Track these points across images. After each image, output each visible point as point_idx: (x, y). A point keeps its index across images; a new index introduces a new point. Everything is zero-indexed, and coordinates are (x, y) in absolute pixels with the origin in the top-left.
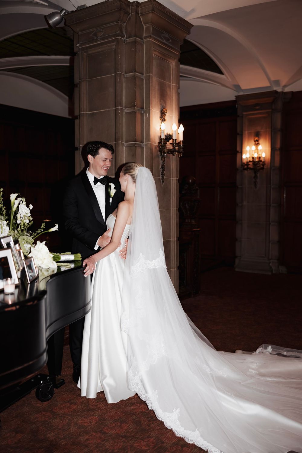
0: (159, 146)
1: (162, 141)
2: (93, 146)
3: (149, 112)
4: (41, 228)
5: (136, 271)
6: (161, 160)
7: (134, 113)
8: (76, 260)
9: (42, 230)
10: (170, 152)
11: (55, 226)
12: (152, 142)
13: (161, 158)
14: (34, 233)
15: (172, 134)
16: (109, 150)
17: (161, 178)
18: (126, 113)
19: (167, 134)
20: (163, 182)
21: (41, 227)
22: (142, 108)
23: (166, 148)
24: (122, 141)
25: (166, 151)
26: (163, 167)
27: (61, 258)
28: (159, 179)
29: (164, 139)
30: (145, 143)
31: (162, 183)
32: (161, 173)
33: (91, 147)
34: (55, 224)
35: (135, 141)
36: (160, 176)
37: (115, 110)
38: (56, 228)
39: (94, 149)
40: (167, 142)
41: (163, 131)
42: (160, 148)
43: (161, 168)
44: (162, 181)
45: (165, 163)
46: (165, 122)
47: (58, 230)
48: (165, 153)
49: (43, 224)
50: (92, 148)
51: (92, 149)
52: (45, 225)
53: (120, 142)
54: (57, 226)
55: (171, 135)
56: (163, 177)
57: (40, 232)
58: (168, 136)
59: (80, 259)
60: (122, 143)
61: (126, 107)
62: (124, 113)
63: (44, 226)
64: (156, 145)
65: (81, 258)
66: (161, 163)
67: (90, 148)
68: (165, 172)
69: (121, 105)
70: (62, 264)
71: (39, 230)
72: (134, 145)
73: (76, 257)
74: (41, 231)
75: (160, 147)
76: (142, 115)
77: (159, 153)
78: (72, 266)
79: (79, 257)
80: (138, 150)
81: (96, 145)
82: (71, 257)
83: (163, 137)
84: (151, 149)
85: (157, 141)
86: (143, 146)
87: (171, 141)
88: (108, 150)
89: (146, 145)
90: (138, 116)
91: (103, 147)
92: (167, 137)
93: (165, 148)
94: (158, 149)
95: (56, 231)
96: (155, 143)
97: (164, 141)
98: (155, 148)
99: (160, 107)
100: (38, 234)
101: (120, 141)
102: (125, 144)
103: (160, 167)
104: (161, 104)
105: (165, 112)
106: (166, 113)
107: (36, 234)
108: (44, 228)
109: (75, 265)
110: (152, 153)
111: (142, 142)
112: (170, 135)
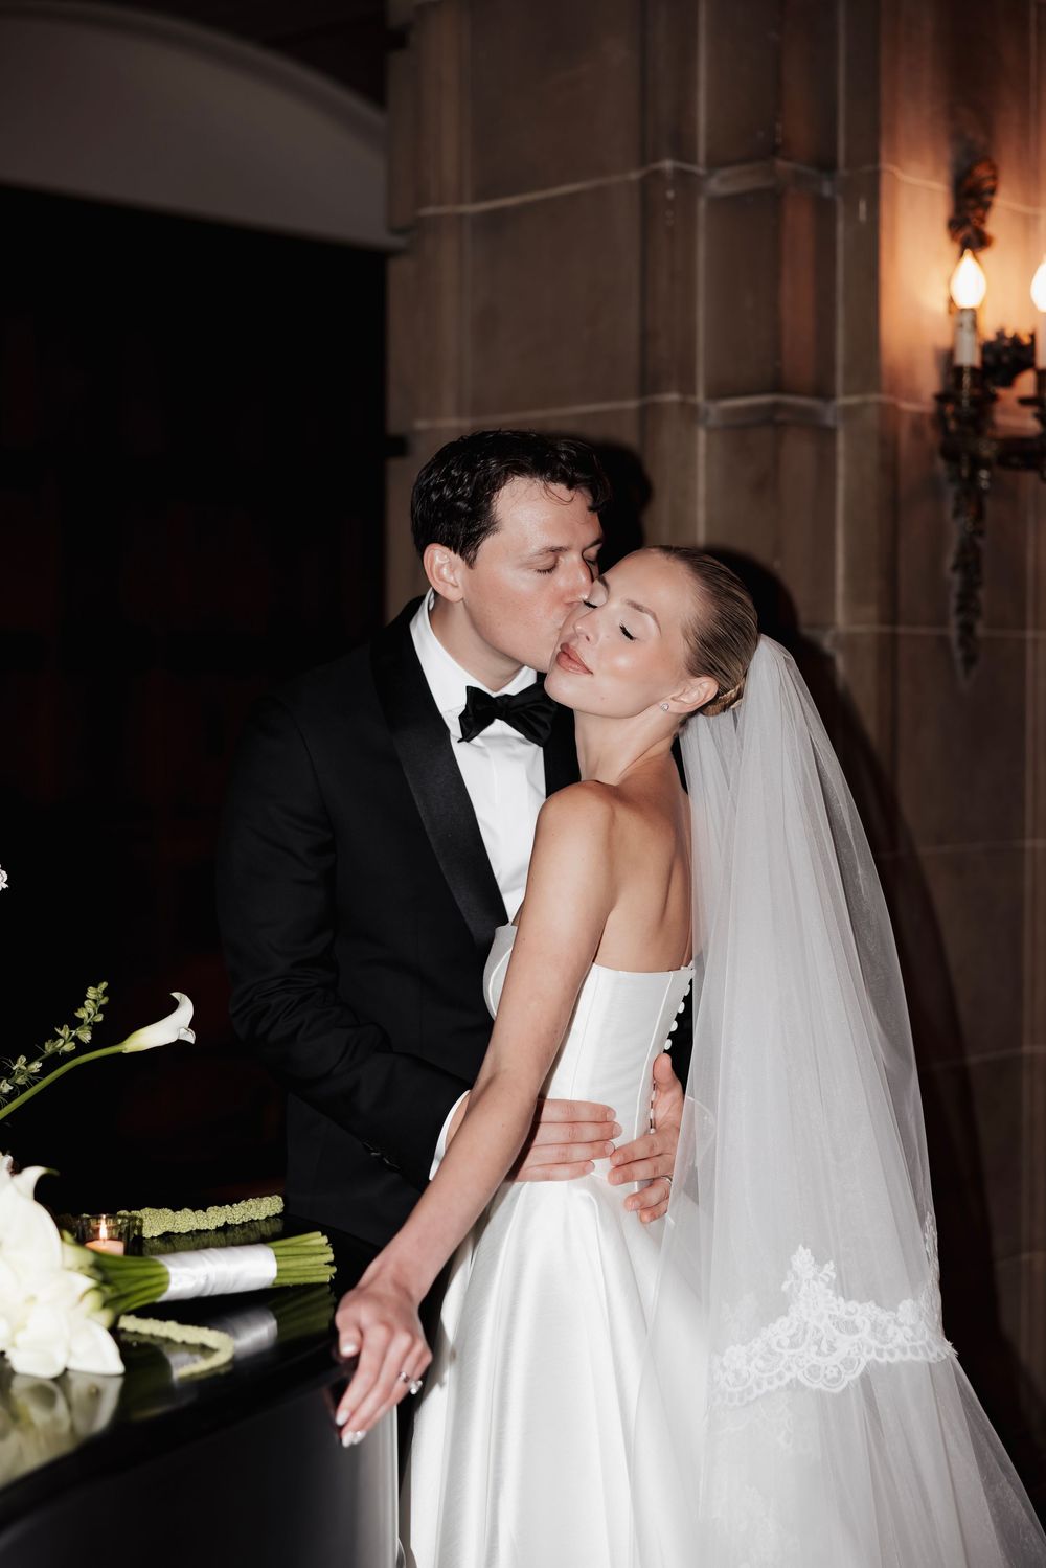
0: (940, 419)
1: (959, 384)
2: (447, 474)
3: (870, 189)
4: (77, 1023)
5: (770, 1383)
6: (957, 513)
7: (769, 201)
8: (287, 1281)
9: (86, 1037)
10: (1015, 460)
11: (174, 1005)
12: (892, 391)
13: (957, 499)
14: (23, 1059)
15: (1033, 336)
16: (570, 487)
17: (953, 632)
18: (717, 202)
19: (1001, 335)
20: (970, 661)
21: (81, 1014)
22: (827, 165)
23: (989, 431)
24: (688, 388)
25: (987, 450)
26: (969, 562)
27: (173, 1280)
28: (943, 641)
29: (973, 370)
30: (842, 400)
31: (960, 669)
32: (953, 603)
33: (438, 488)
34: (176, 995)
35: (777, 387)
36: (942, 621)
37: (645, 185)
38: (174, 1027)
39: (460, 498)
40: (1002, 392)
41: (967, 319)
42: (946, 431)
43: (955, 568)
44: (958, 654)
45: (981, 533)
46: (987, 255)
47: (191, 1038)
48: (987, 465)
49: (91, 993)
50: (447, 492)
51: (442, 497)
52: (104, 1001)
53: (673, 397)
54: (186, 1010)
55: (1026, 340)
56: (967, 629)
57: (70, 1047)
58: (1006, 349)
59: (326, 1274)
60: (682, 404)
61: (714, 163)
62: (702, 204)
63: (102, 1009)
64: (921, 415)
65: (334, 1269)
66: (955, 531)
67: (434, 497)
68: (982, 594)
69: (682, 147)
70: (171, 1330)
71: (64, 1032)
72: (770, 419)
73: (292, 1263)
74: (76, 1039)
75: (952, 425)
76: (824, 210)
77: (940, 465)
78: (259, 1333)
79: (314, 1256)
80: (799, 452)
81: (469, 466)
82: (255, 1268)
83: (969, 356)
84: (887, 443)
85: (929, 382)
86: (829, 420)
87: (1026, 384)
88: (559, 489)
89: (849, 412)
90: (798, 219)
91: (521, 470)
92: (998, 357)
93: (979, 432)
94: (932, 436)
95: (180, 1043)
96: (913, 396)
97: (974, 384)
98: (917, 429)
99: (947, 154)
100: (58, 1059)
101: (668, 391)
102: (707, 414)
103: (950, 560)
104: (956, 136)
105: (988, 184)
106: (993, 191)
107: (36, 1066)
108: (100, 1018)
109: (279, 1325)
110: (890, 467)
111: (824, 392)
112: (1016, 340)
